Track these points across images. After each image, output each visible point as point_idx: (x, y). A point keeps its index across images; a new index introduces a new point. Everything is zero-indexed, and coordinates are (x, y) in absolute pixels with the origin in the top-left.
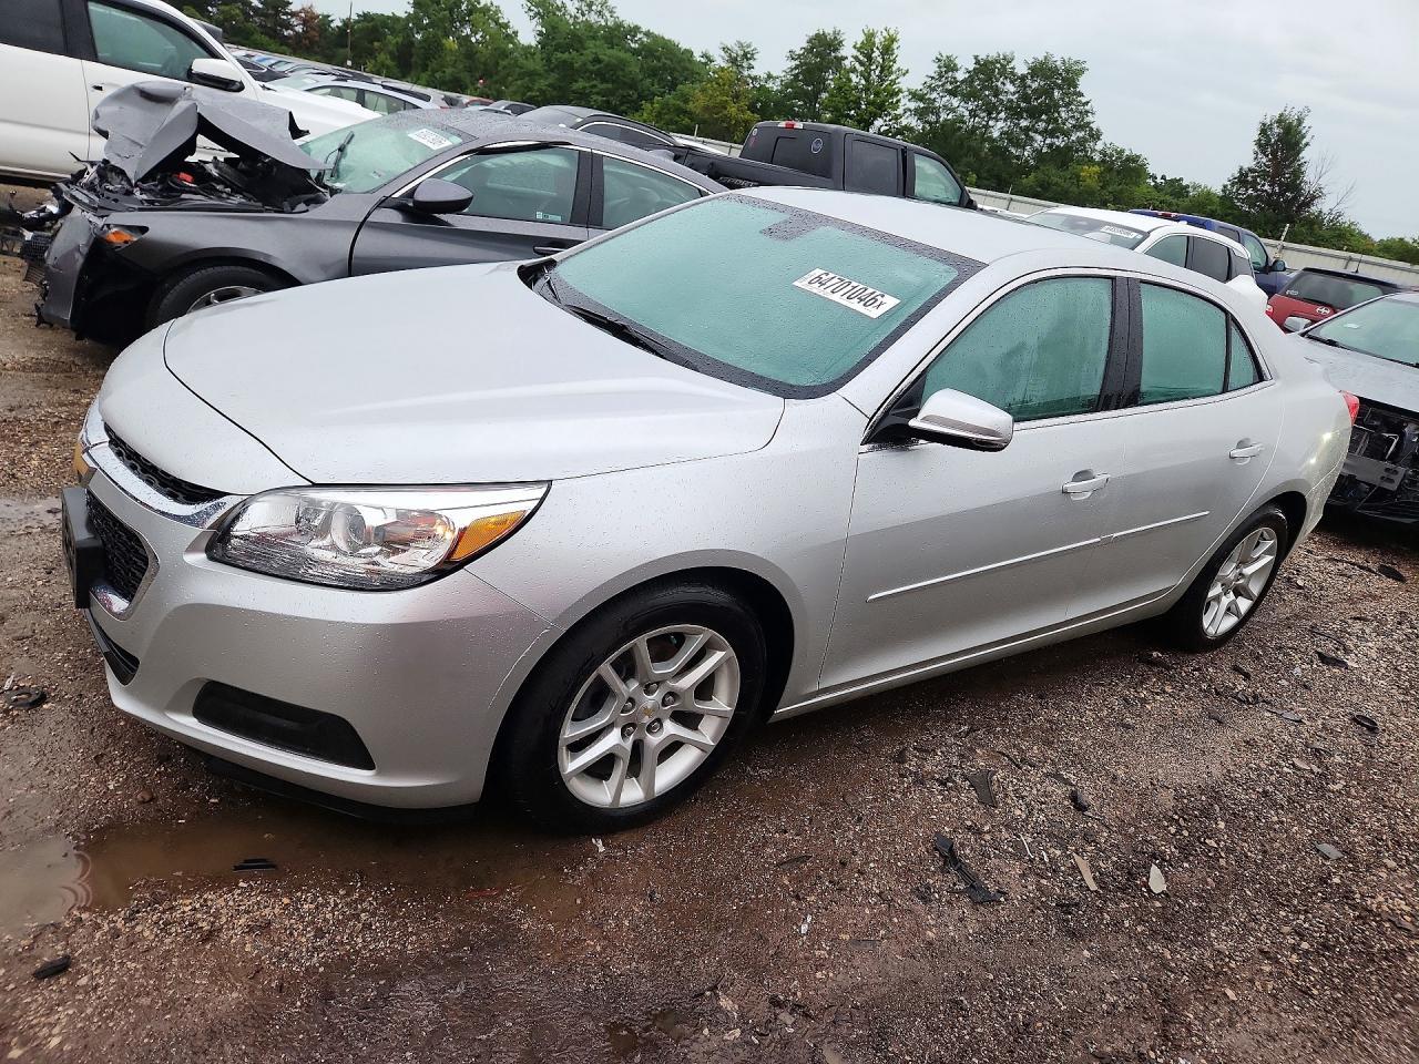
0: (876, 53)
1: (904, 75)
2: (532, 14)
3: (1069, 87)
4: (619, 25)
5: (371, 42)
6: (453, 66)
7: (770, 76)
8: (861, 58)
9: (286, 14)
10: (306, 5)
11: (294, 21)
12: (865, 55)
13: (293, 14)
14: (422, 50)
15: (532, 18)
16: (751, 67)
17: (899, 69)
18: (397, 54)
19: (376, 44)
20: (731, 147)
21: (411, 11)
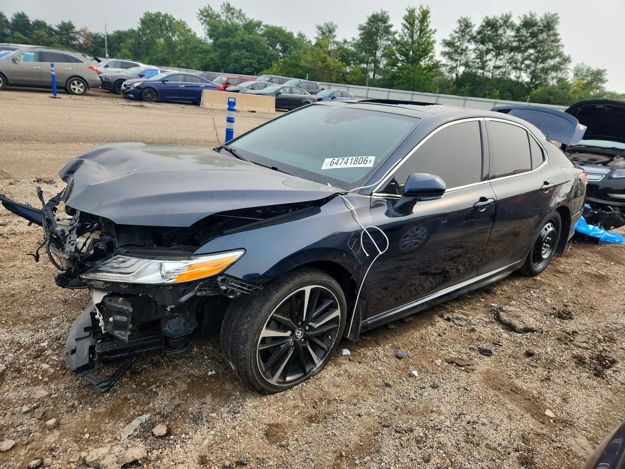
0: (417, 22)
1: (434, 33)
2: (202, 21)
3: (549, 30)
4: (250, 23)
5: (119, 44)
6: (162, 52)
7: (345, 42)
8: (407, 24)
9: (74, 33)
10: (83, 28)
11: (77, 36)
12: (410, 23)
13: (77, 33)
14: (146, 45)
15: (202, 24)
16: (334, 37)
17: (431, 30)
18: (132, 48)
19: (122, 44)
20: (330, 85)
21: (140, 26)
